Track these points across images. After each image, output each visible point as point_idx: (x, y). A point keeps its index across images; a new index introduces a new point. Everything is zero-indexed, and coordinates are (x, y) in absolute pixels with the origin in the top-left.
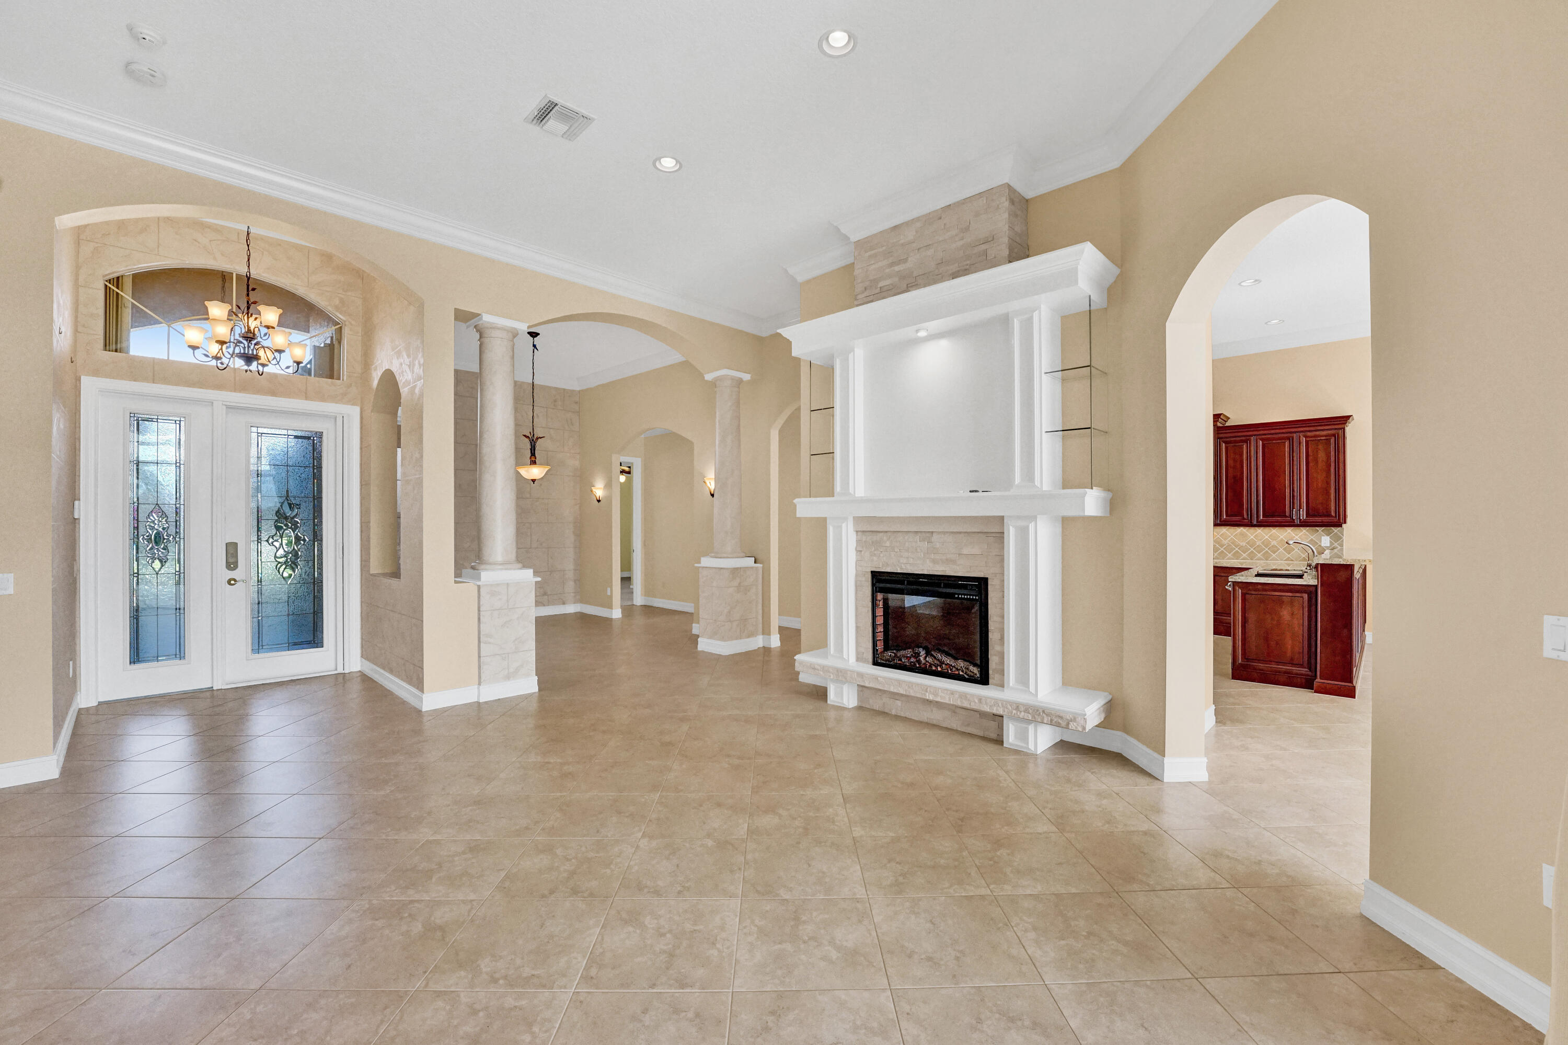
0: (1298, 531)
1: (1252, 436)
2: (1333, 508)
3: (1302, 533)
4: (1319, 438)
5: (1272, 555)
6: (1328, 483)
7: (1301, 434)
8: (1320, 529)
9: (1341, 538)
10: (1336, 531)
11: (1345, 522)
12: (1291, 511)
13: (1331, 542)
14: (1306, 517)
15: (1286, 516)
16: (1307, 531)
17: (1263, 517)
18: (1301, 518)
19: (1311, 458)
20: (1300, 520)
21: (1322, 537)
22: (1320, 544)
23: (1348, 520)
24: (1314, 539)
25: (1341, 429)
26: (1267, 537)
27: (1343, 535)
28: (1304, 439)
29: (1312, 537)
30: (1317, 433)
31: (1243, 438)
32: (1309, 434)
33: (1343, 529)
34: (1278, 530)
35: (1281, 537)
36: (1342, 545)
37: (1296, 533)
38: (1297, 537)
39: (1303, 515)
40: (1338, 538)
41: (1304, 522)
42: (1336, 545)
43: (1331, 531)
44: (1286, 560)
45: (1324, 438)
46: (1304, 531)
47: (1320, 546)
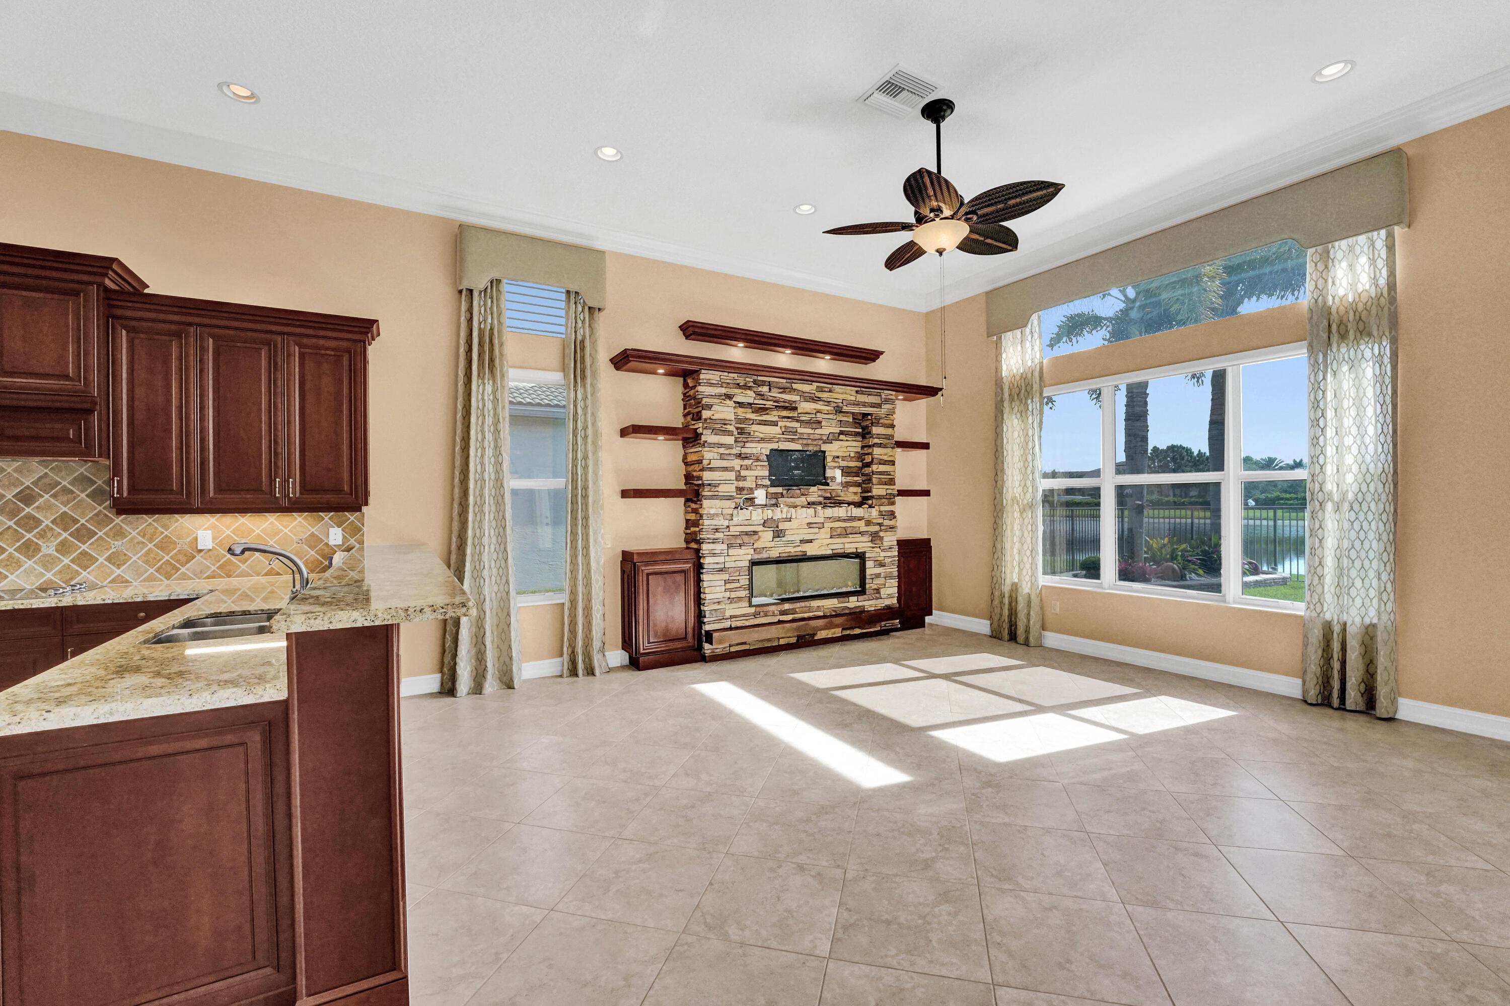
0: (287, 518)
1: (191, 324)
2: (346, 476)
3: (294, 523)
4: (323, 352)
5: (240, 567)
6: (338, 434)
7: (291, 338)
8: (326, 516)
9: (360, 530)
10: (352, 518)
11: (366, 504)
12: (272, 482)
13: (344, 537)
14: (301, 493)
15: (262, 490)
16: (305, 518)
17: (215, 493)
18: (291, 495)
19: (308, 386)
20: (289, 498)
21: (330, 529)
22: (326, 541)
23: (371, 500)
24: (315, 533)
25: (360, 341)
26: (228, 532)
27: (363, 525)
28: (297, 348)
29: (313, 530)
30: (321, 342)
31: (173, 327)
32: (305, 341)
33: (364, 513)
34: (252, 518)
35: (257, 531)
36: (361, 542)
37: (285, 523)
38: (286, 531)
39: (294, 489)
40: (356, 531)
41: (295, 503)
42: (352, 541)
43: (344, 518)
44: (266, 575)
45: (332, 353)
46: (299, 519)
47: (327, 544)
